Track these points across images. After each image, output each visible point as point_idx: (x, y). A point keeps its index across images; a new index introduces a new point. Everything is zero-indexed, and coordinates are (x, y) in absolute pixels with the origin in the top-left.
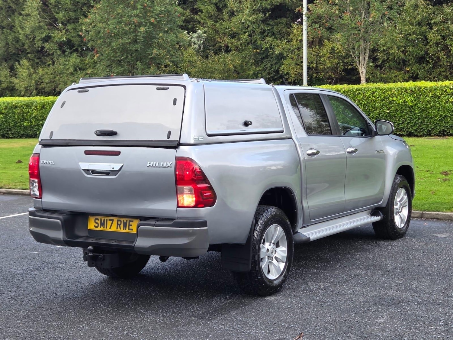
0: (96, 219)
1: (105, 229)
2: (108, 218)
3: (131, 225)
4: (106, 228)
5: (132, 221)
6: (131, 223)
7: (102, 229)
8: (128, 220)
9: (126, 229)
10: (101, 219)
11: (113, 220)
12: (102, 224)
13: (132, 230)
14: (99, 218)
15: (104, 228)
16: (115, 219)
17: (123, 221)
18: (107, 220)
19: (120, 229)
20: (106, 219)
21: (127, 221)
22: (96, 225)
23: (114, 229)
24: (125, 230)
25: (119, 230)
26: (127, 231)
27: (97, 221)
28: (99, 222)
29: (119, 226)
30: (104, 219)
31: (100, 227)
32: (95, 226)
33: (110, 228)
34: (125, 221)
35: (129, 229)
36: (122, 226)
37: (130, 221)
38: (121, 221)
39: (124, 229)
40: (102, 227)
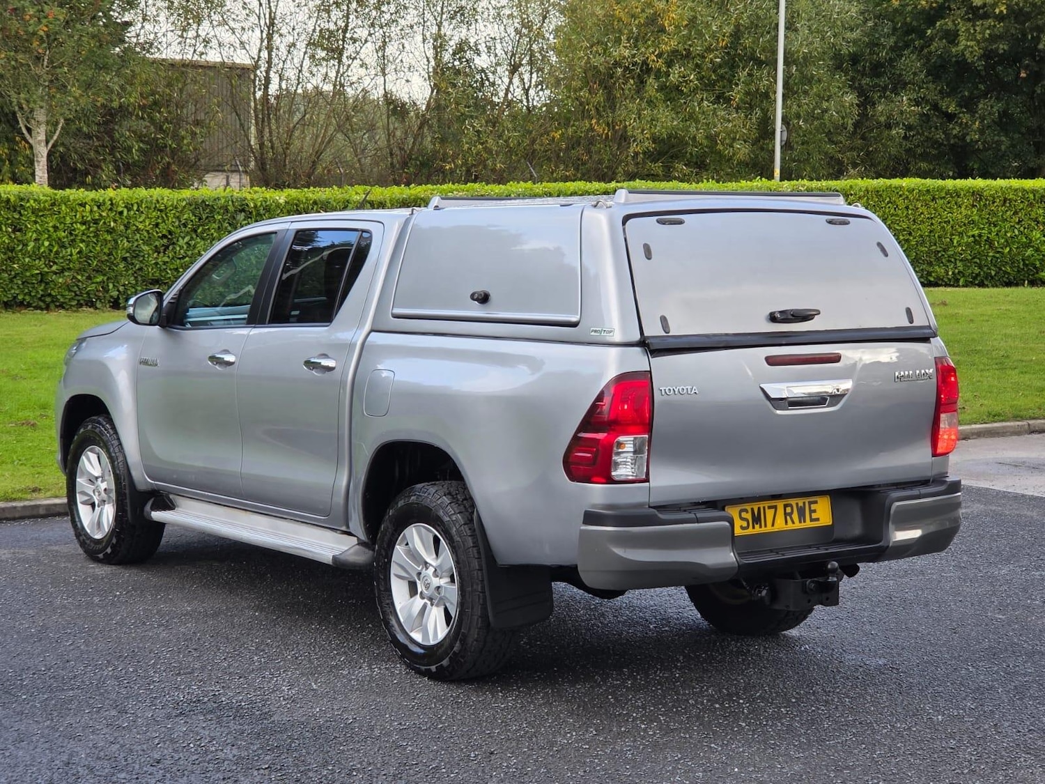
0: (741, 511)
1: (763, 530)
2: (767, 504)
3: (815, 511)
4: (766, 526)
5: (816, 502)
6: (813, 507)
7: (758, 530)
8: (807, 501)
9: (805, 522)
10: (752, 510)
11: (775, 507)
12: (757, 519)
13: (817, 520)
14: (748, 507)
15: (761, 527)
16: (780, 504)
17: (797, 504)
18: (764, 508)
19: (793, 523)
20: (762, 506)
21: (804, 503)
22: (745, 524)
23: (780, 525)
24: (803, 524)
25: (790, 526)
26: (808, 524)
27: (744, 515)
28: (749, 516)
29: (788, 517)
30: (759, 509)
31: (754, 528)
32: (742, 528)
33: (773, 525)
34: (801, 504)
35: (812, 520)
36: (795, 516)
37: (810, 503)
38: (791, 506)
39: (800, 522)
40: (757, 526)
